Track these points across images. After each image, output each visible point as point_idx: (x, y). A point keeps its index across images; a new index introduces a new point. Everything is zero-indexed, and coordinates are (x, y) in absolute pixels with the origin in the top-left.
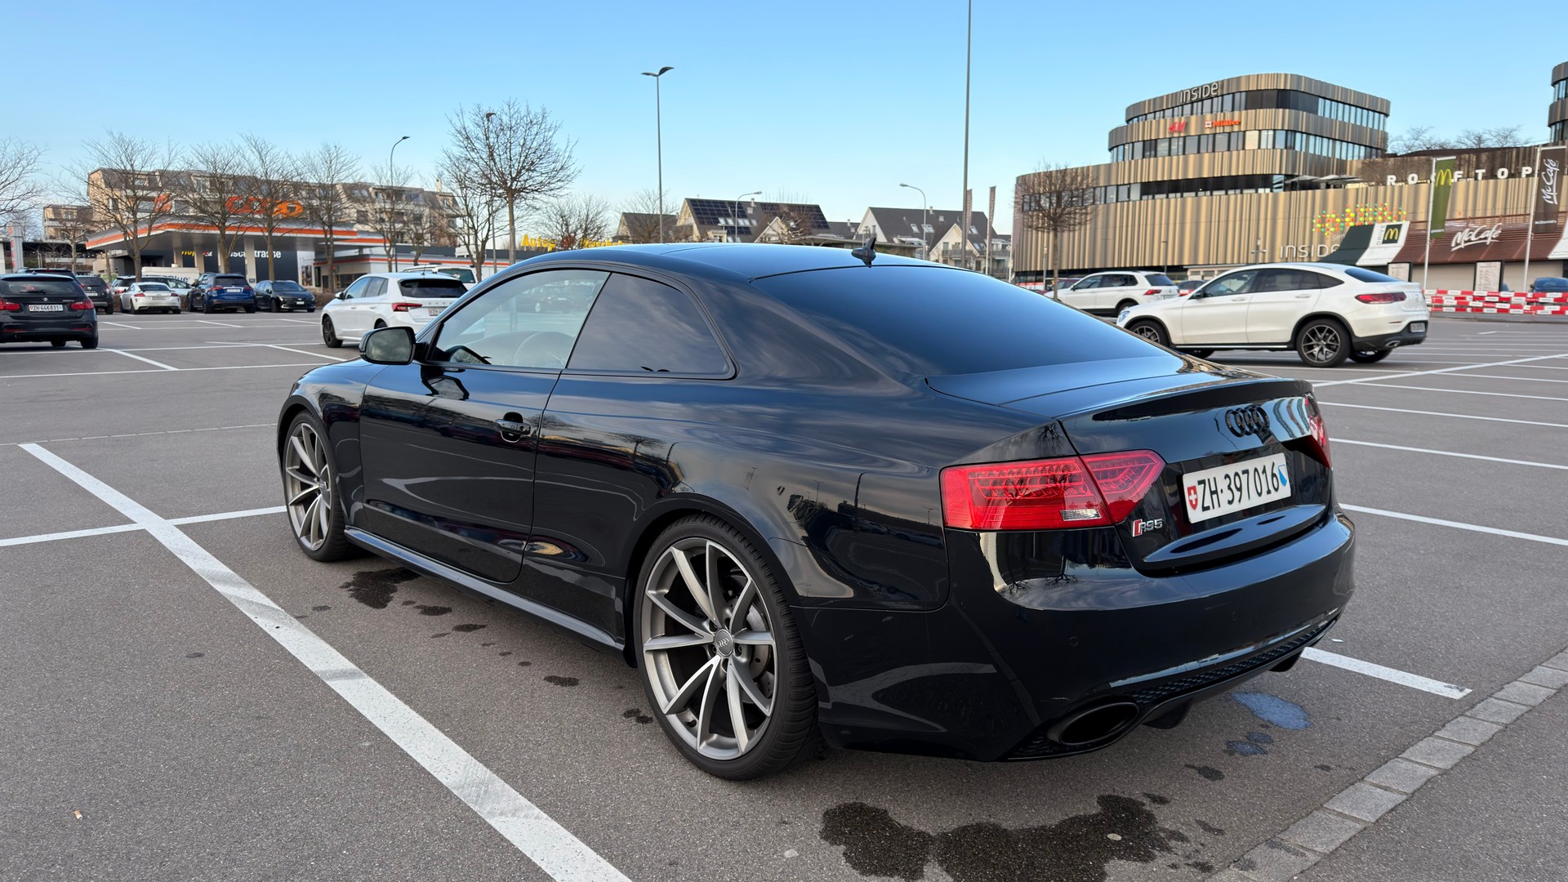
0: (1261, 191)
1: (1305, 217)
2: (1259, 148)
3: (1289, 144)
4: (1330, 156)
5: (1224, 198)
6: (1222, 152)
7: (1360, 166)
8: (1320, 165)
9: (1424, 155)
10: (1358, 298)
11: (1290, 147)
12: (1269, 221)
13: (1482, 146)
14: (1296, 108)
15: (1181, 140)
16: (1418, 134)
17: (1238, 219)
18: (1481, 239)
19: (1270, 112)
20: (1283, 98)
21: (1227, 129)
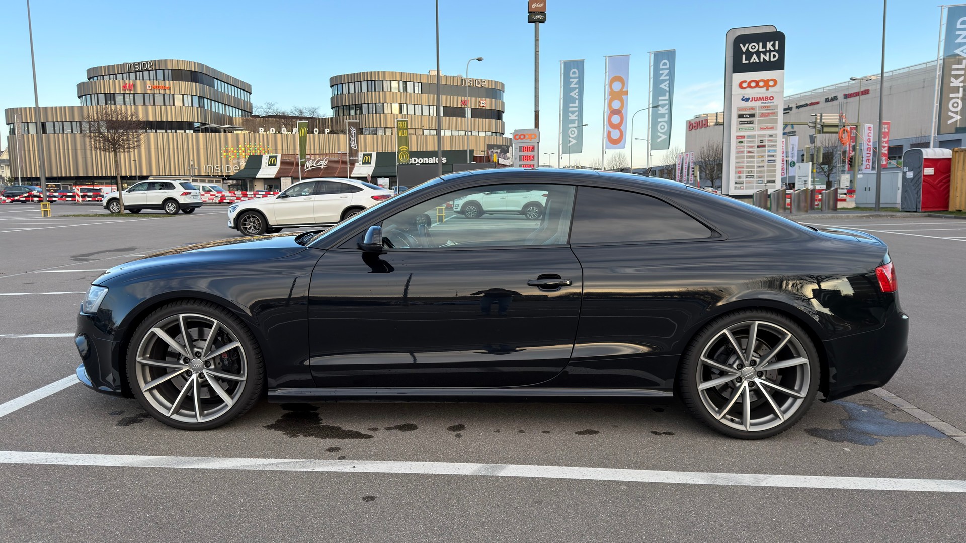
0: (188, 131)
1: (216, 149)
2: (184, 105)
3: (201, 104)
4: (224, 113)
5: (165, 134)
6: (161, 106)
7: (241, 121)
8: (220, 119)
9: (275, 118)
10: (372, 197)
11: (201, 106)
12: (195, 150)
13: (303, 115)
14: (202, 83)
15: (132, 95)
16: (270, 106)
17: (175, 148)
18: (318, 166)
19: (188, 84)
20: (194, 76)
21: (162, 92)
